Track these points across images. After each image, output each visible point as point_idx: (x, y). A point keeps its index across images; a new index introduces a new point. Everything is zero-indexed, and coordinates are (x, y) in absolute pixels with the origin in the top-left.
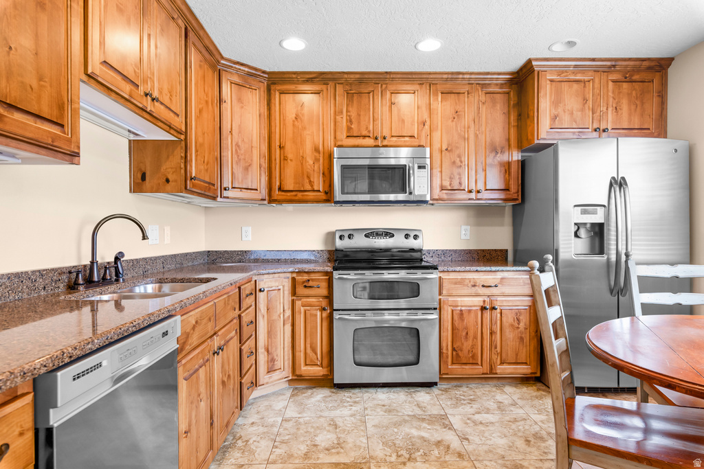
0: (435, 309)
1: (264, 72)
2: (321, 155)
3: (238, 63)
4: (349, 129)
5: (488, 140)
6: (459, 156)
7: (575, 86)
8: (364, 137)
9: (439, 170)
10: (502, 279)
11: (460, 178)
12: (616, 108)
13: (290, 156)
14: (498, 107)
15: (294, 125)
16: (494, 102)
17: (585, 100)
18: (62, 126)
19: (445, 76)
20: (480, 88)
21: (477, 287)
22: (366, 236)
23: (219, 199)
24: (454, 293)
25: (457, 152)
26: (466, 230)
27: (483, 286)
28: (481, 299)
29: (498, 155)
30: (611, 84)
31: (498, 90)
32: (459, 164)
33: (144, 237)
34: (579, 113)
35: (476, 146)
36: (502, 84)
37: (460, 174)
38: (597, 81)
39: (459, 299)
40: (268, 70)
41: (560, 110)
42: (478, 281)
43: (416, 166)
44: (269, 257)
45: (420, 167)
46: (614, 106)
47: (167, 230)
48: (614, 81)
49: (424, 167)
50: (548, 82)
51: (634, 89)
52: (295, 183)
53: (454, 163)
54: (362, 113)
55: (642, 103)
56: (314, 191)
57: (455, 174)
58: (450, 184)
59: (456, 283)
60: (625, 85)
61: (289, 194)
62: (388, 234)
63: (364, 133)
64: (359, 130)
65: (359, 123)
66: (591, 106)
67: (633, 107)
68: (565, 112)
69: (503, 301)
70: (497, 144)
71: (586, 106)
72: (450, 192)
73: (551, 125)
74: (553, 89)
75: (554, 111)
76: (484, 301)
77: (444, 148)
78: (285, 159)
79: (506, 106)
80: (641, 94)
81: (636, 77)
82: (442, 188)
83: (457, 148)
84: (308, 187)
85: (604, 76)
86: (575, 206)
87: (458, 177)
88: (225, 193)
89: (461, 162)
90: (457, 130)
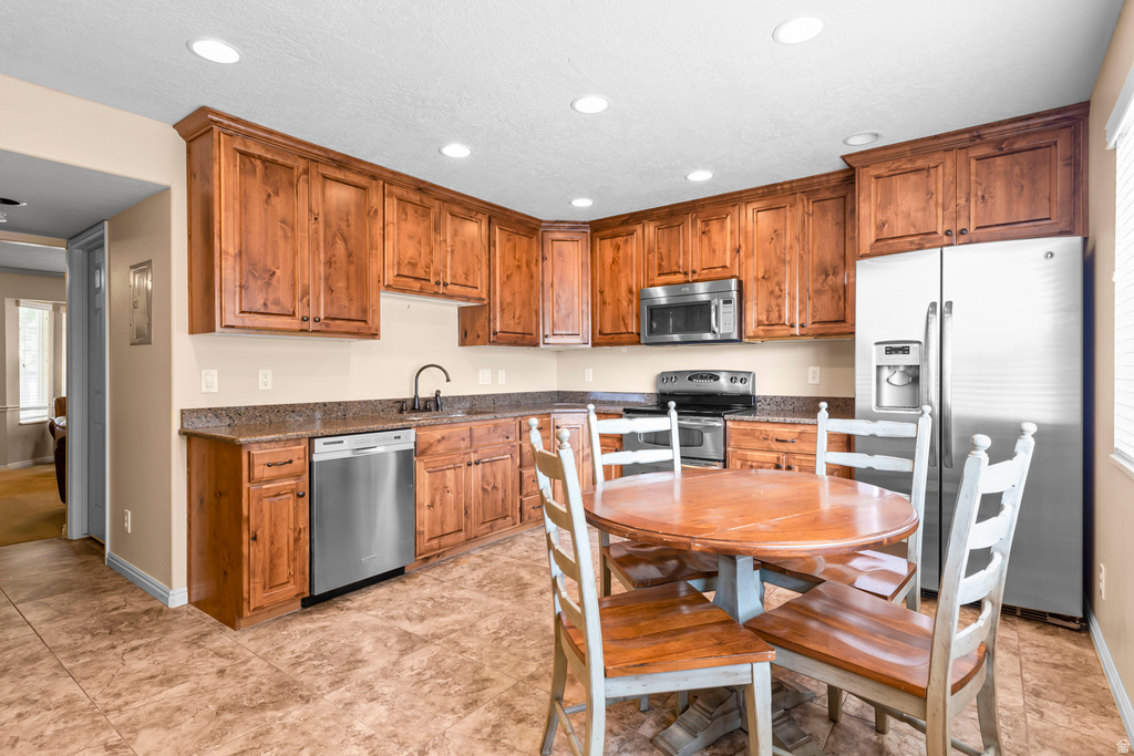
0: (719, 461)
1: (584, 223)
2: (634, 296)
3: (557, 222)
4: (660, 266)
5: (816, 260)
6: (779, 284)
7: (913, 178)
8: (675, 273)
9: (754, 302)
10: (800, 433)
11: (779, 311)
12: (983, 197)
13: (608, 300)
14: (830, 216)
15: (611, 269)
16: (824, 211)
17: (930, 194)
18: (365, 321)
19: (760, 191)
20: (805, 198)
21: (769, 441)
22: (690, 379)
23: (541, 345)
24: (744, 445)
25: (776, 279)
26: (814, 373)
27: (777, 440)
28: (775, 455)
29: (830, 278)
30: (973, 162)
31: (829, 195)
32: (779, 293)
33: (448, 380)
34: (920, 214)
35: (801, 269)
36: (835, 186)
37: (778, 306)
38: (949, 164)
39: (749, 453)
40: (587, 220)
41: (890, 214)
42: (771, 434)
43: (721, 301)
44: (605, 398)
45: (725, 302)
46: (980, 194)
47: (502, 373)
48: (978, 159)
49: (730, 302)
50: (873, 180)
51: (1018, 163)
52: (612, 326)
53: (772, 292)
54: (672, 248)
55: (1034, 182)
56: (628, 333)
57: (773, 306)
58: (768, 319)
59: (745, 435)
60: (999, 161)
61: (607, 337)
62: (713, 376)
63: (674, 269)
64: (670, 267)
65: (669, 258)
66: (940, 201)
67: (1015, 191)
68: (896, 215)
69: (801, 460)
70: (828, 264)
71: (932, 203)
72: (768, 328)
73: (877, 235)
74: (879, 188)
75: (880, 217)
76: (778, 458)
77: (760, 276)
78: (604, 303)
79: (841, 212)
80: (1031, 169)
81: (1020, 145)
82: (759, 323)
83: (776, 274)
84: (623, 330)
85: (962, 155)
86: (877, 344)
87: (777, 309)
88: (547, 340)
89: (781, 291)
90: (776, 253)
